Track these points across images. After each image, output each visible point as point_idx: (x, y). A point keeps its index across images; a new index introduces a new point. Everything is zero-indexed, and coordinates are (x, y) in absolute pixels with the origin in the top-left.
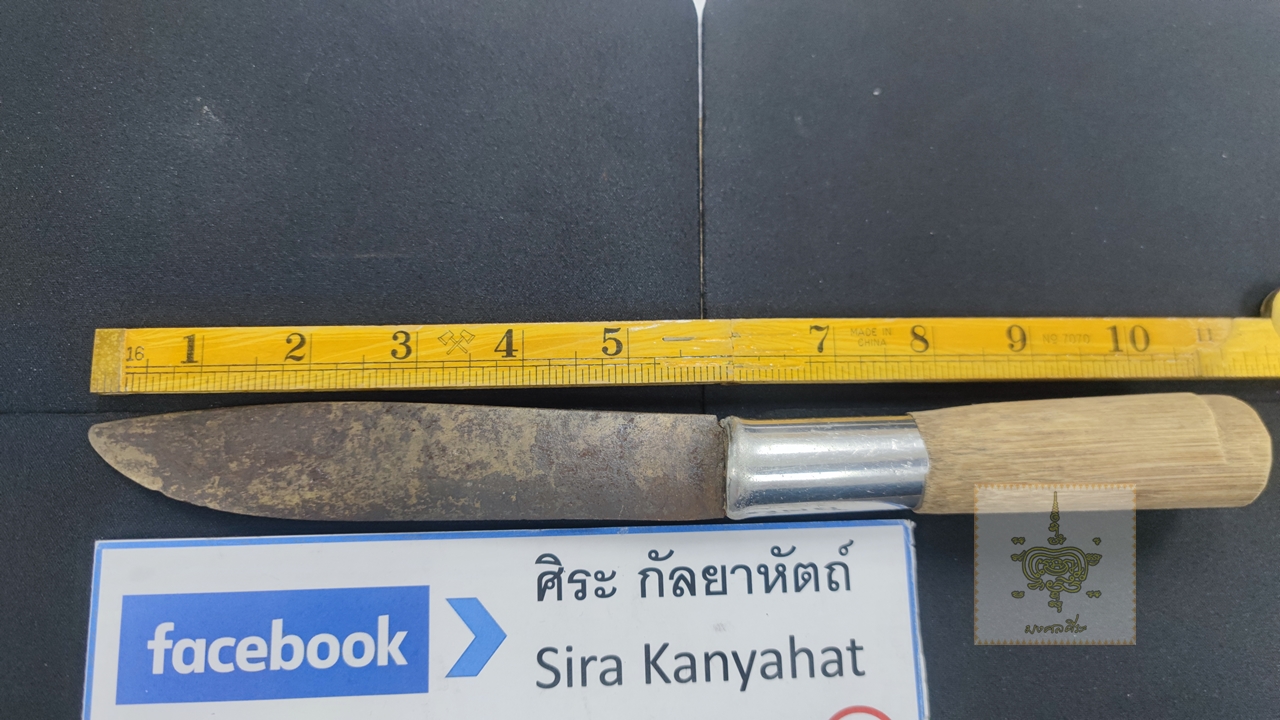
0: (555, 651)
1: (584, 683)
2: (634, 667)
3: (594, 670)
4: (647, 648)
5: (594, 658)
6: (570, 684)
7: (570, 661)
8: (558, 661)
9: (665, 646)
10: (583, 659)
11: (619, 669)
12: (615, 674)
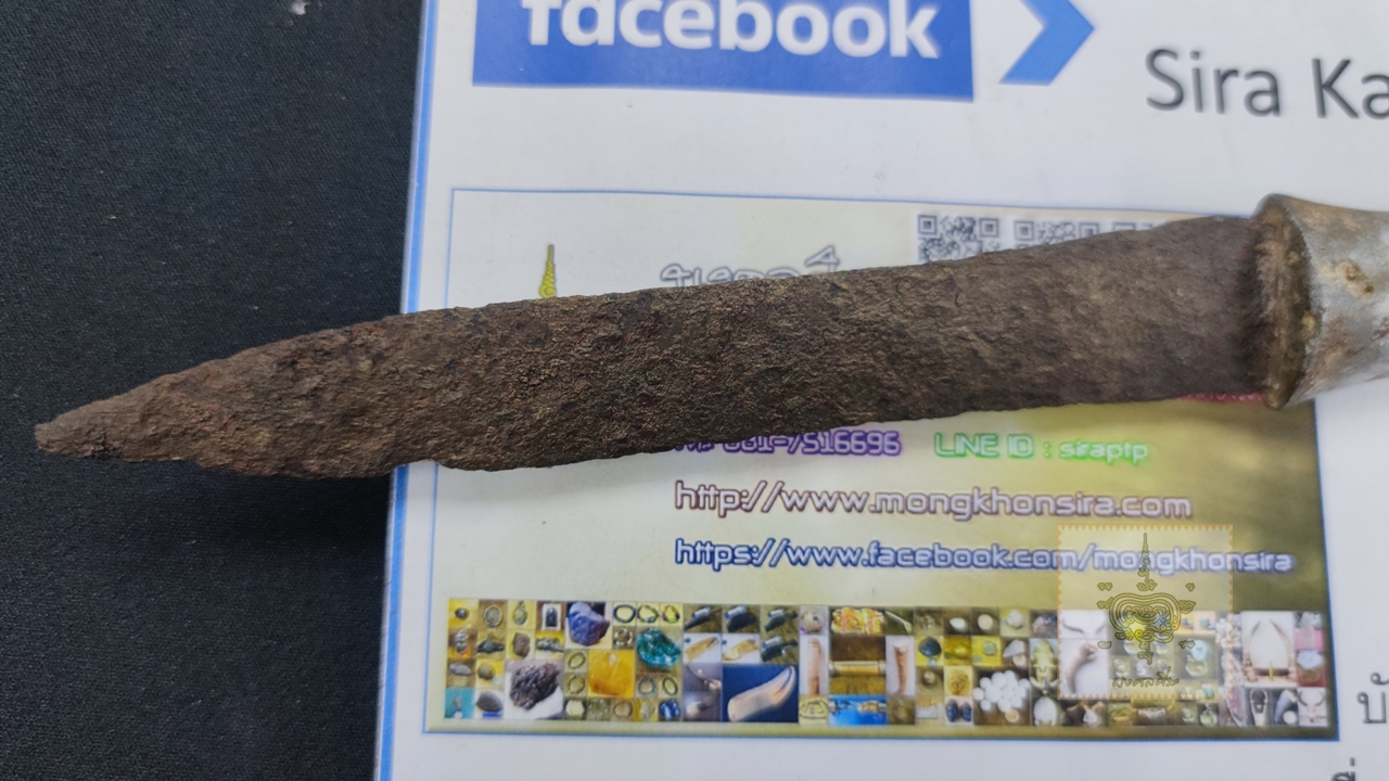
0: (1173, 54)
1: (1222, 105)
2: (1299, 91)
3: (1238, 88)
4: (1317, 64)
5: (1234, 72)
6: (1200, 105)
7: (1198, 73)
8: (1182, 69)
9: (1345, 64)
10: (1218, 72)
11: (1274, 91)
12: (1269, 98)
